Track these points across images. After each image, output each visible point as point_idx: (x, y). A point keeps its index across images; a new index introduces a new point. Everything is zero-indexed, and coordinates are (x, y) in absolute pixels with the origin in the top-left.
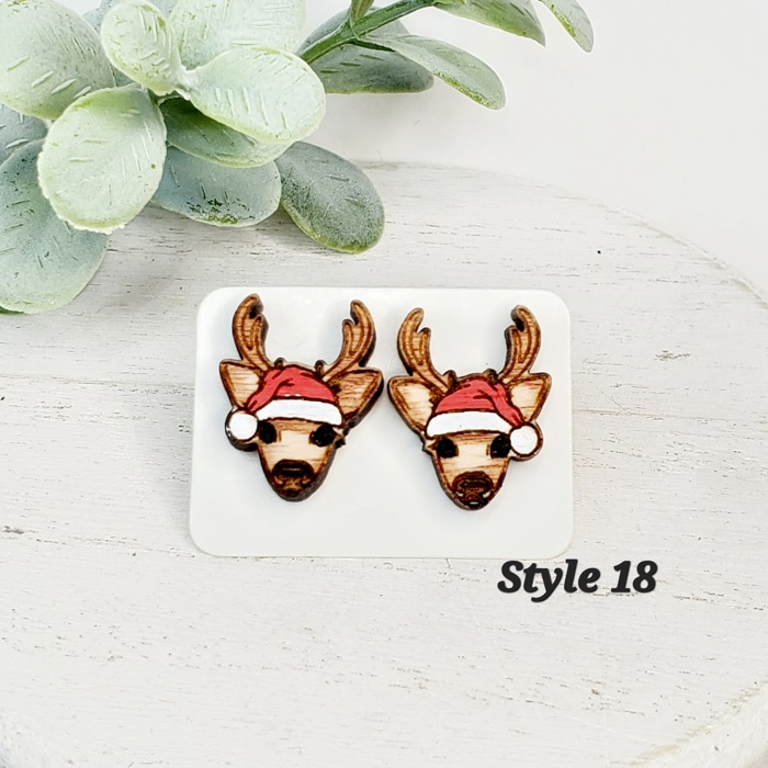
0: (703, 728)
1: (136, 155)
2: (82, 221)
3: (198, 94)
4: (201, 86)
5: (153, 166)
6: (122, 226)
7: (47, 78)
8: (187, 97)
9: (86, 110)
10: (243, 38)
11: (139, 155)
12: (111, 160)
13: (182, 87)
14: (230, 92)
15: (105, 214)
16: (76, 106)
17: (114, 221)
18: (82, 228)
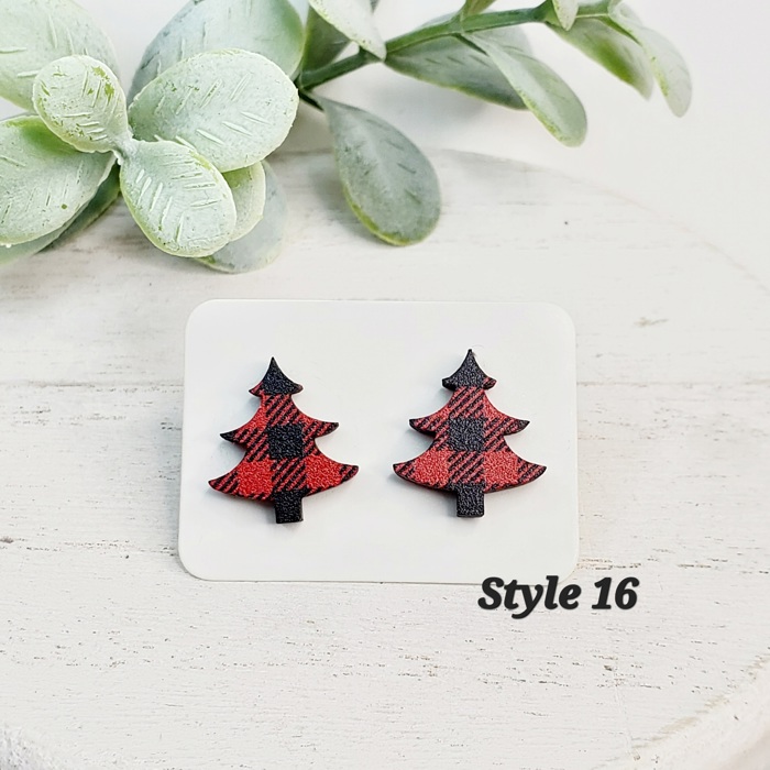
0: (721, 697)
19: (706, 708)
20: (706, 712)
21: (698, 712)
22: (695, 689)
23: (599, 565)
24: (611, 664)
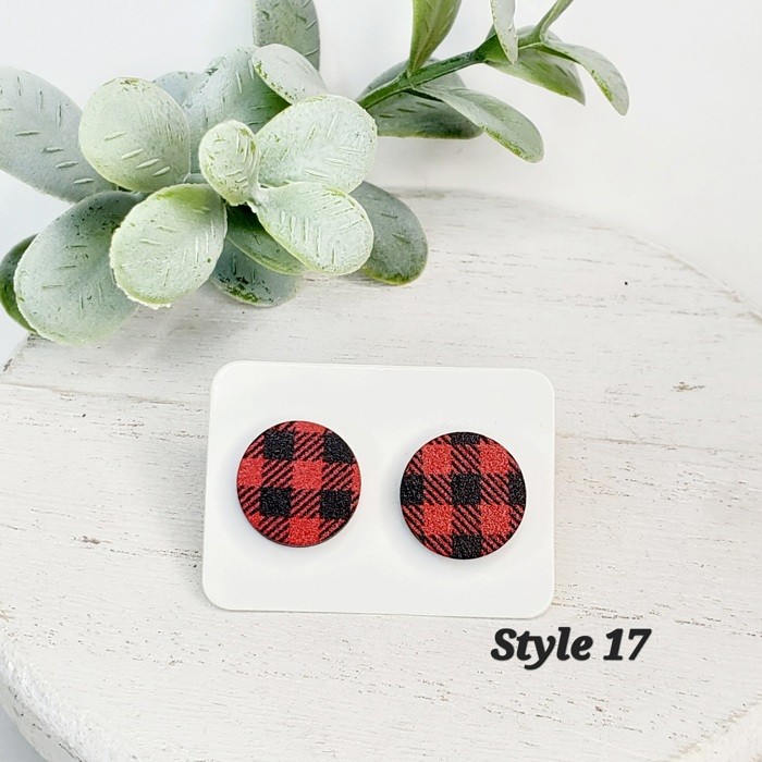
0: (693, 746)
1: (197, 248)
2: (137, 294)
3: (266, 211)
4: (270, 204)
5: (209, 261)
6: (168, 306)
7: (136, 155)
8: (254, 210)
9: (166, 201)
10: (315, 169)
11: (200, 249)
12: (176, 248)
13: (252, 200)
14: (294, 219)
15: (158, 292)
16: (159, 195)
17: (163, 300)
18: (134, 299)
19: (679, 754)
20: (679, 757)
21: (671, 756)
22: (672, 736)
23: (605, 613)
24: (601, 705)
